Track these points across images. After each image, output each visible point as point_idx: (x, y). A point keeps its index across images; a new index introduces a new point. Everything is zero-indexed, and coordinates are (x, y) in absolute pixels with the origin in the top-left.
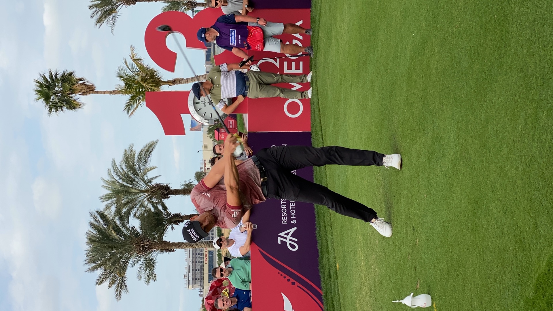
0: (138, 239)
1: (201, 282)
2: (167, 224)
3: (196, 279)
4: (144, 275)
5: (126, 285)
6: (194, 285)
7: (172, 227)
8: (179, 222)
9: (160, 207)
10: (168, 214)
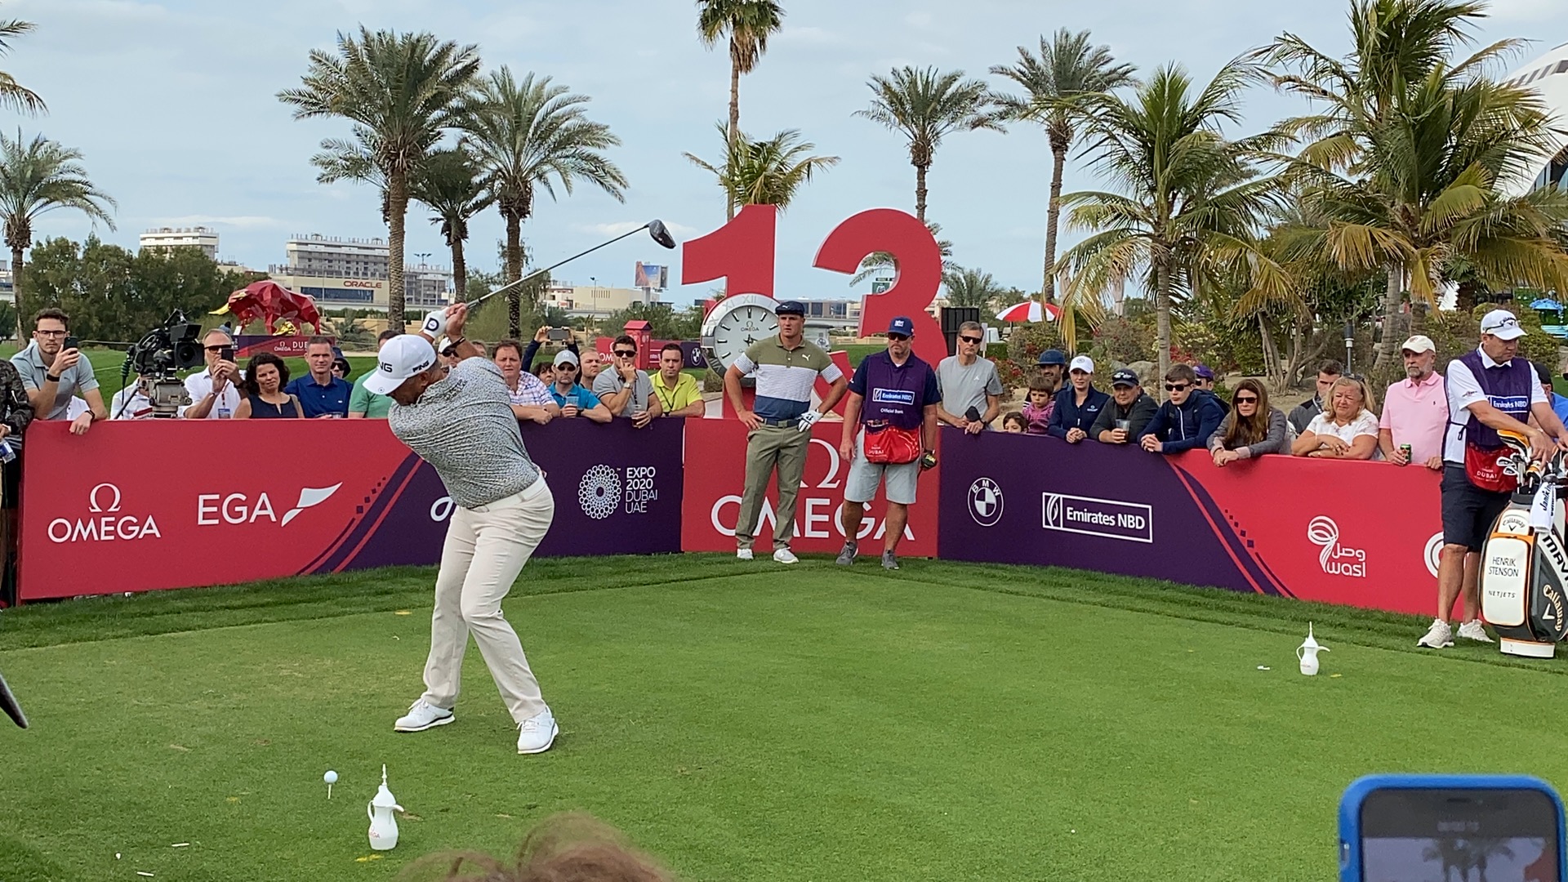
0: (415, 145)
1: (303, 270)
2: (444, 208)
3: (310, 260)
4: (332, 154)
5: (313, 115)
6: (296, 255)
7: (438, 220)
8: (449, 236)
9: (482, 195)
10: (466, 213)
